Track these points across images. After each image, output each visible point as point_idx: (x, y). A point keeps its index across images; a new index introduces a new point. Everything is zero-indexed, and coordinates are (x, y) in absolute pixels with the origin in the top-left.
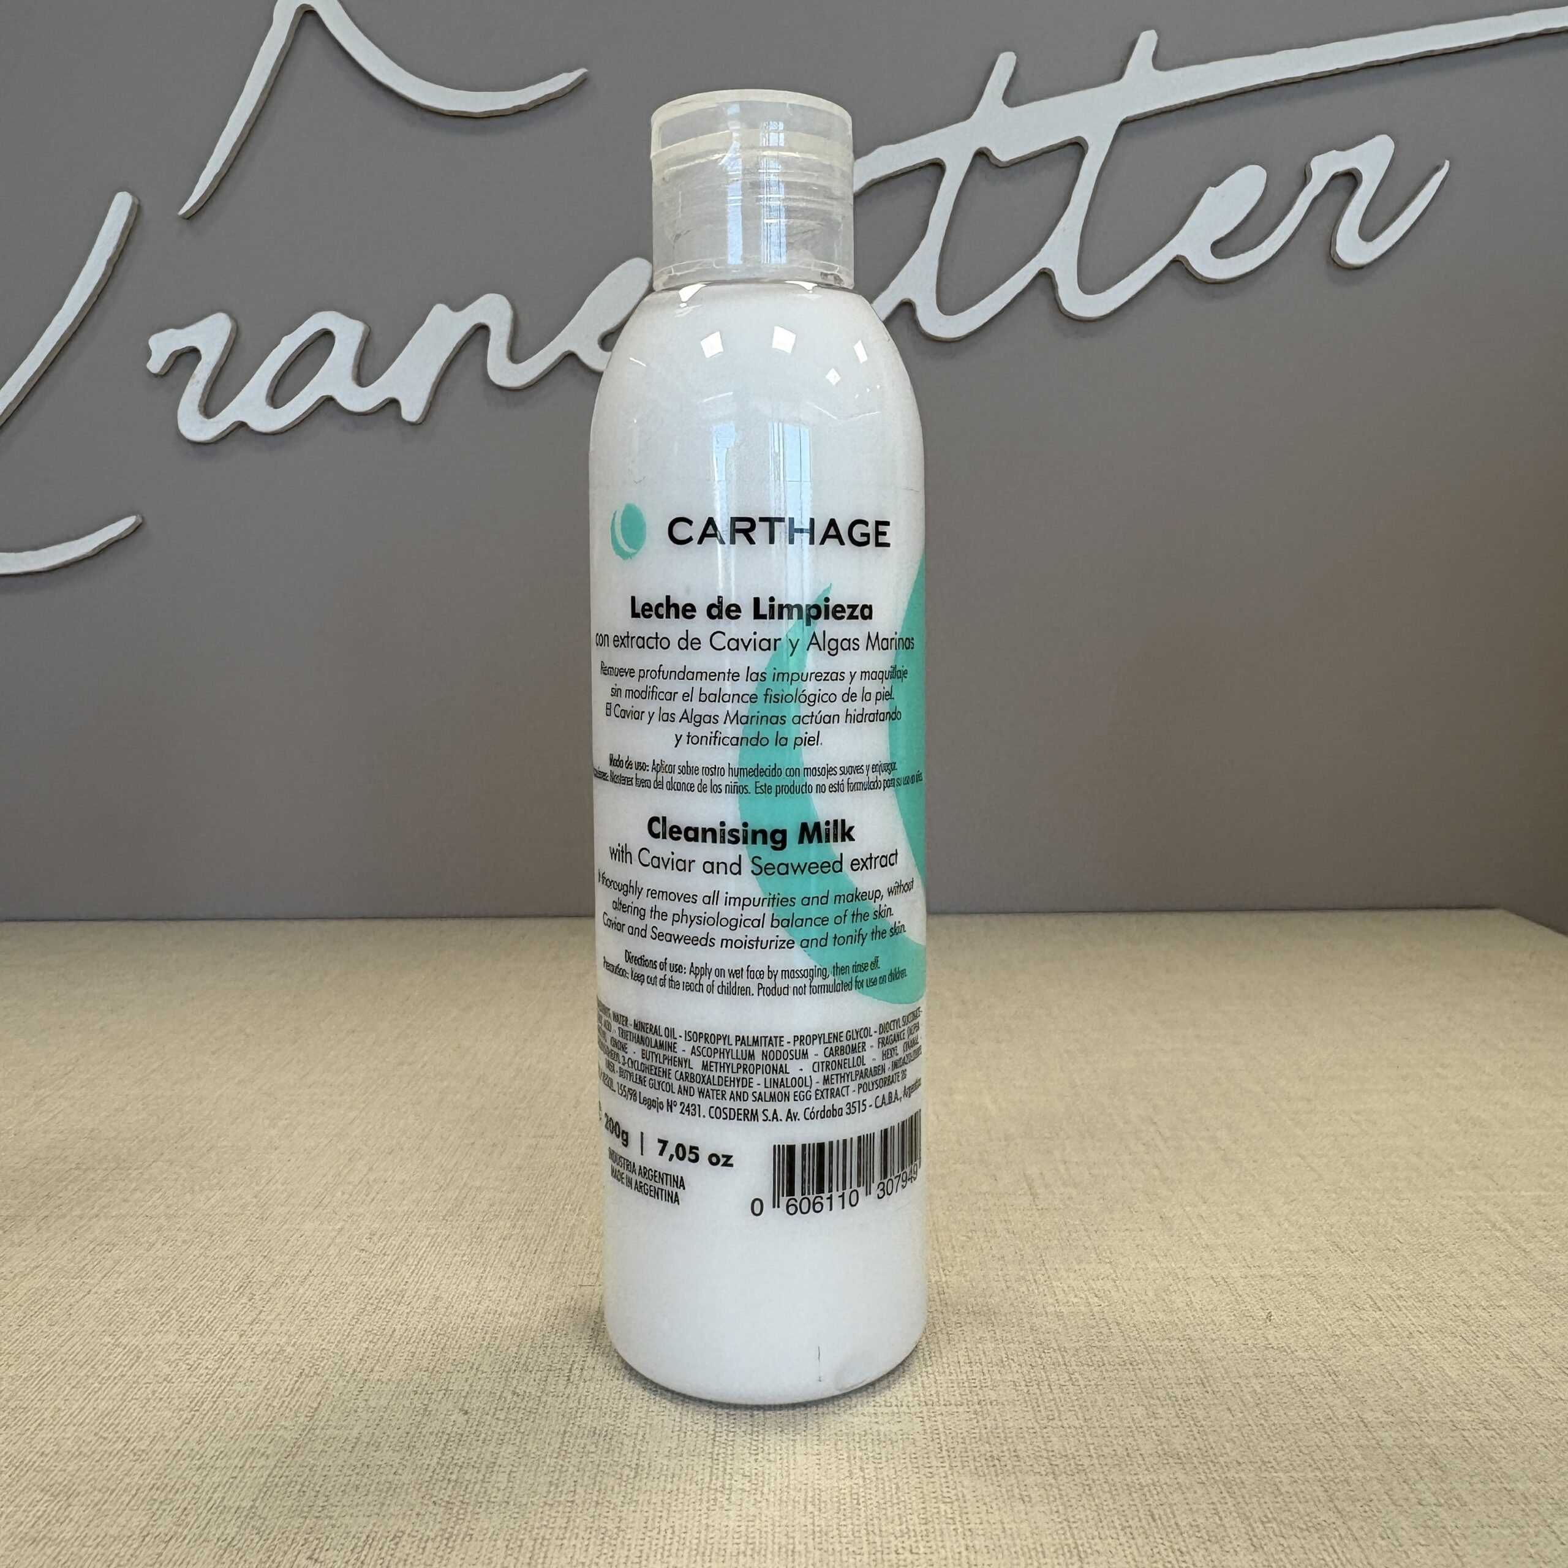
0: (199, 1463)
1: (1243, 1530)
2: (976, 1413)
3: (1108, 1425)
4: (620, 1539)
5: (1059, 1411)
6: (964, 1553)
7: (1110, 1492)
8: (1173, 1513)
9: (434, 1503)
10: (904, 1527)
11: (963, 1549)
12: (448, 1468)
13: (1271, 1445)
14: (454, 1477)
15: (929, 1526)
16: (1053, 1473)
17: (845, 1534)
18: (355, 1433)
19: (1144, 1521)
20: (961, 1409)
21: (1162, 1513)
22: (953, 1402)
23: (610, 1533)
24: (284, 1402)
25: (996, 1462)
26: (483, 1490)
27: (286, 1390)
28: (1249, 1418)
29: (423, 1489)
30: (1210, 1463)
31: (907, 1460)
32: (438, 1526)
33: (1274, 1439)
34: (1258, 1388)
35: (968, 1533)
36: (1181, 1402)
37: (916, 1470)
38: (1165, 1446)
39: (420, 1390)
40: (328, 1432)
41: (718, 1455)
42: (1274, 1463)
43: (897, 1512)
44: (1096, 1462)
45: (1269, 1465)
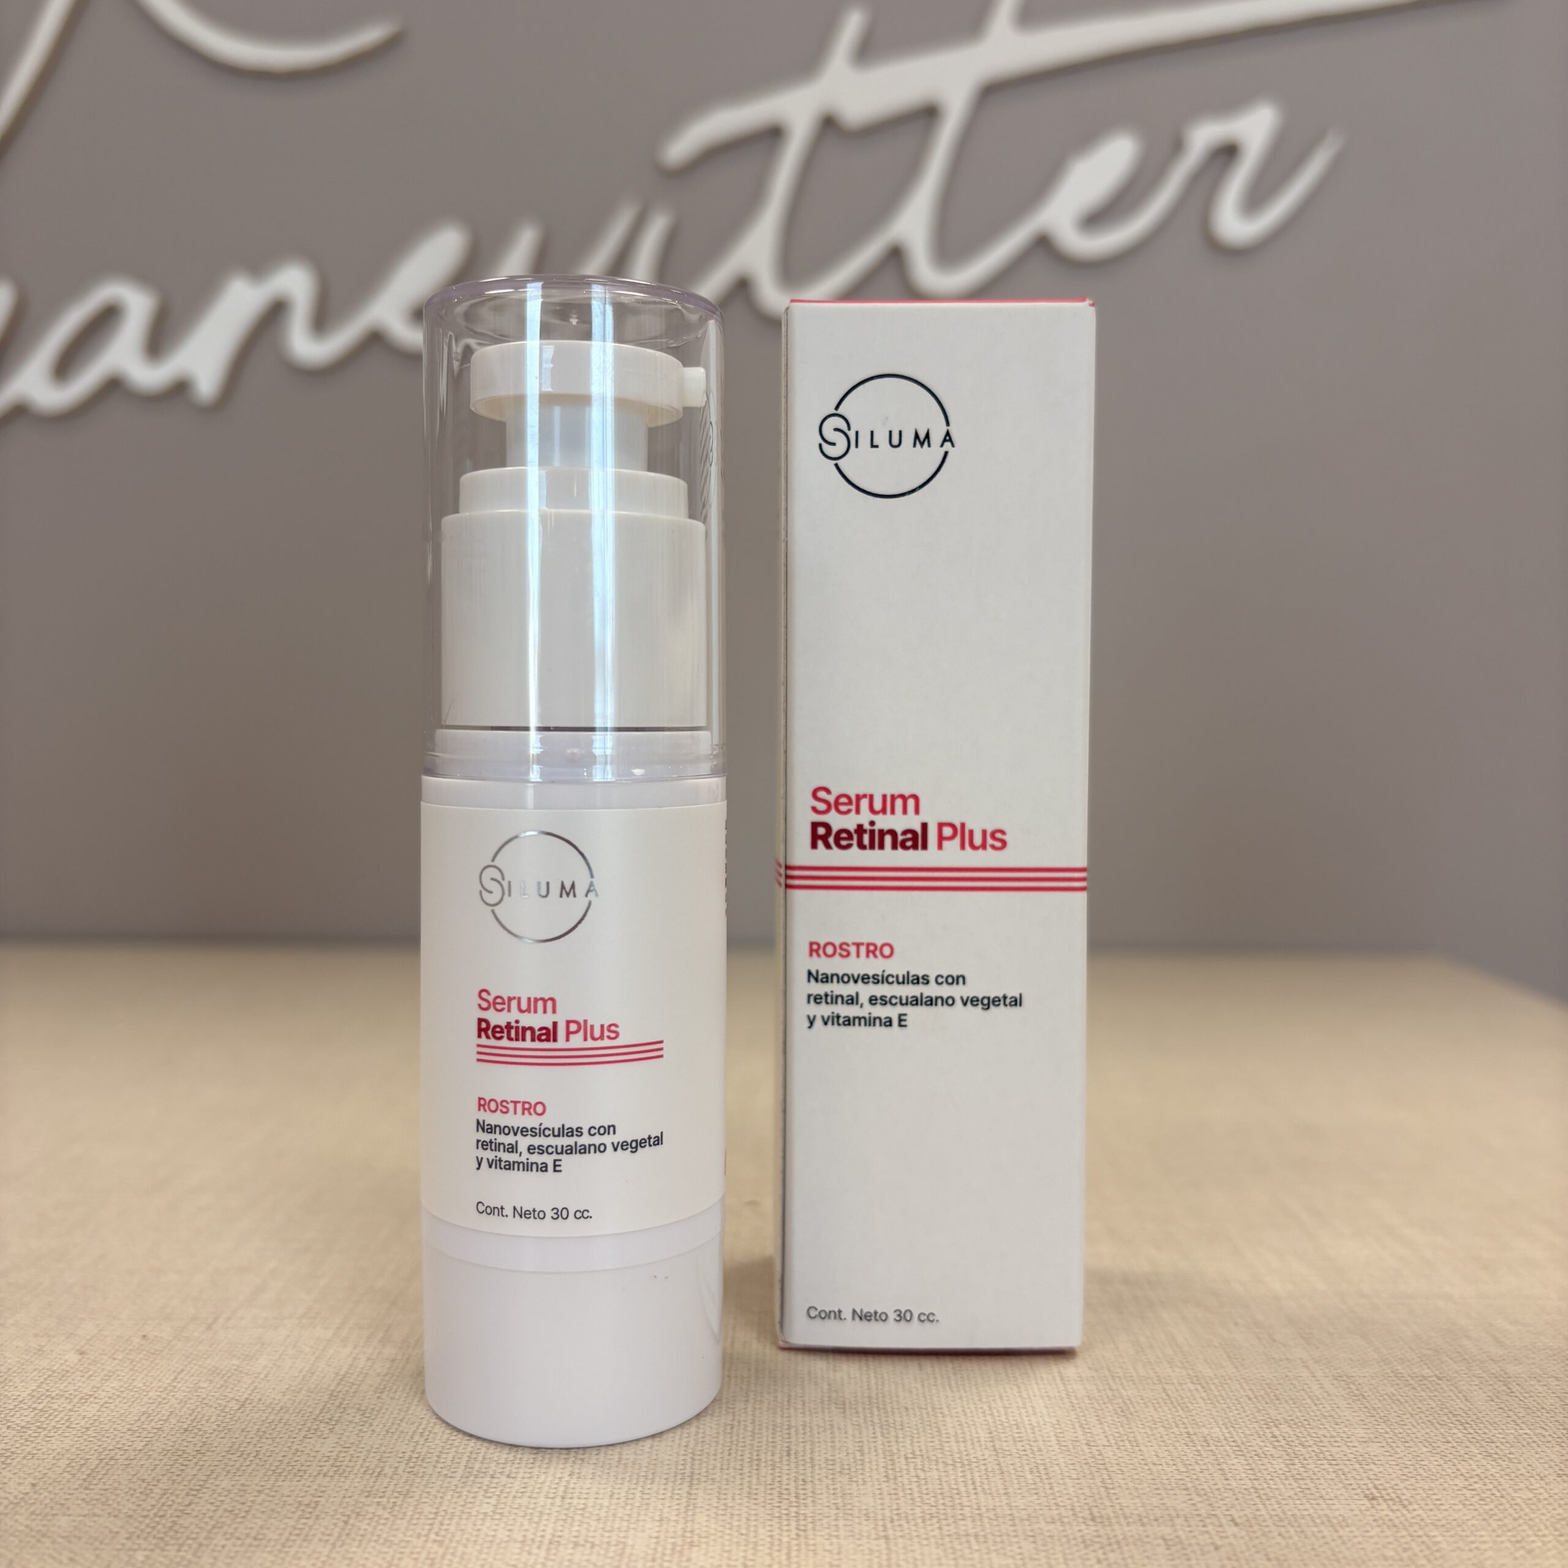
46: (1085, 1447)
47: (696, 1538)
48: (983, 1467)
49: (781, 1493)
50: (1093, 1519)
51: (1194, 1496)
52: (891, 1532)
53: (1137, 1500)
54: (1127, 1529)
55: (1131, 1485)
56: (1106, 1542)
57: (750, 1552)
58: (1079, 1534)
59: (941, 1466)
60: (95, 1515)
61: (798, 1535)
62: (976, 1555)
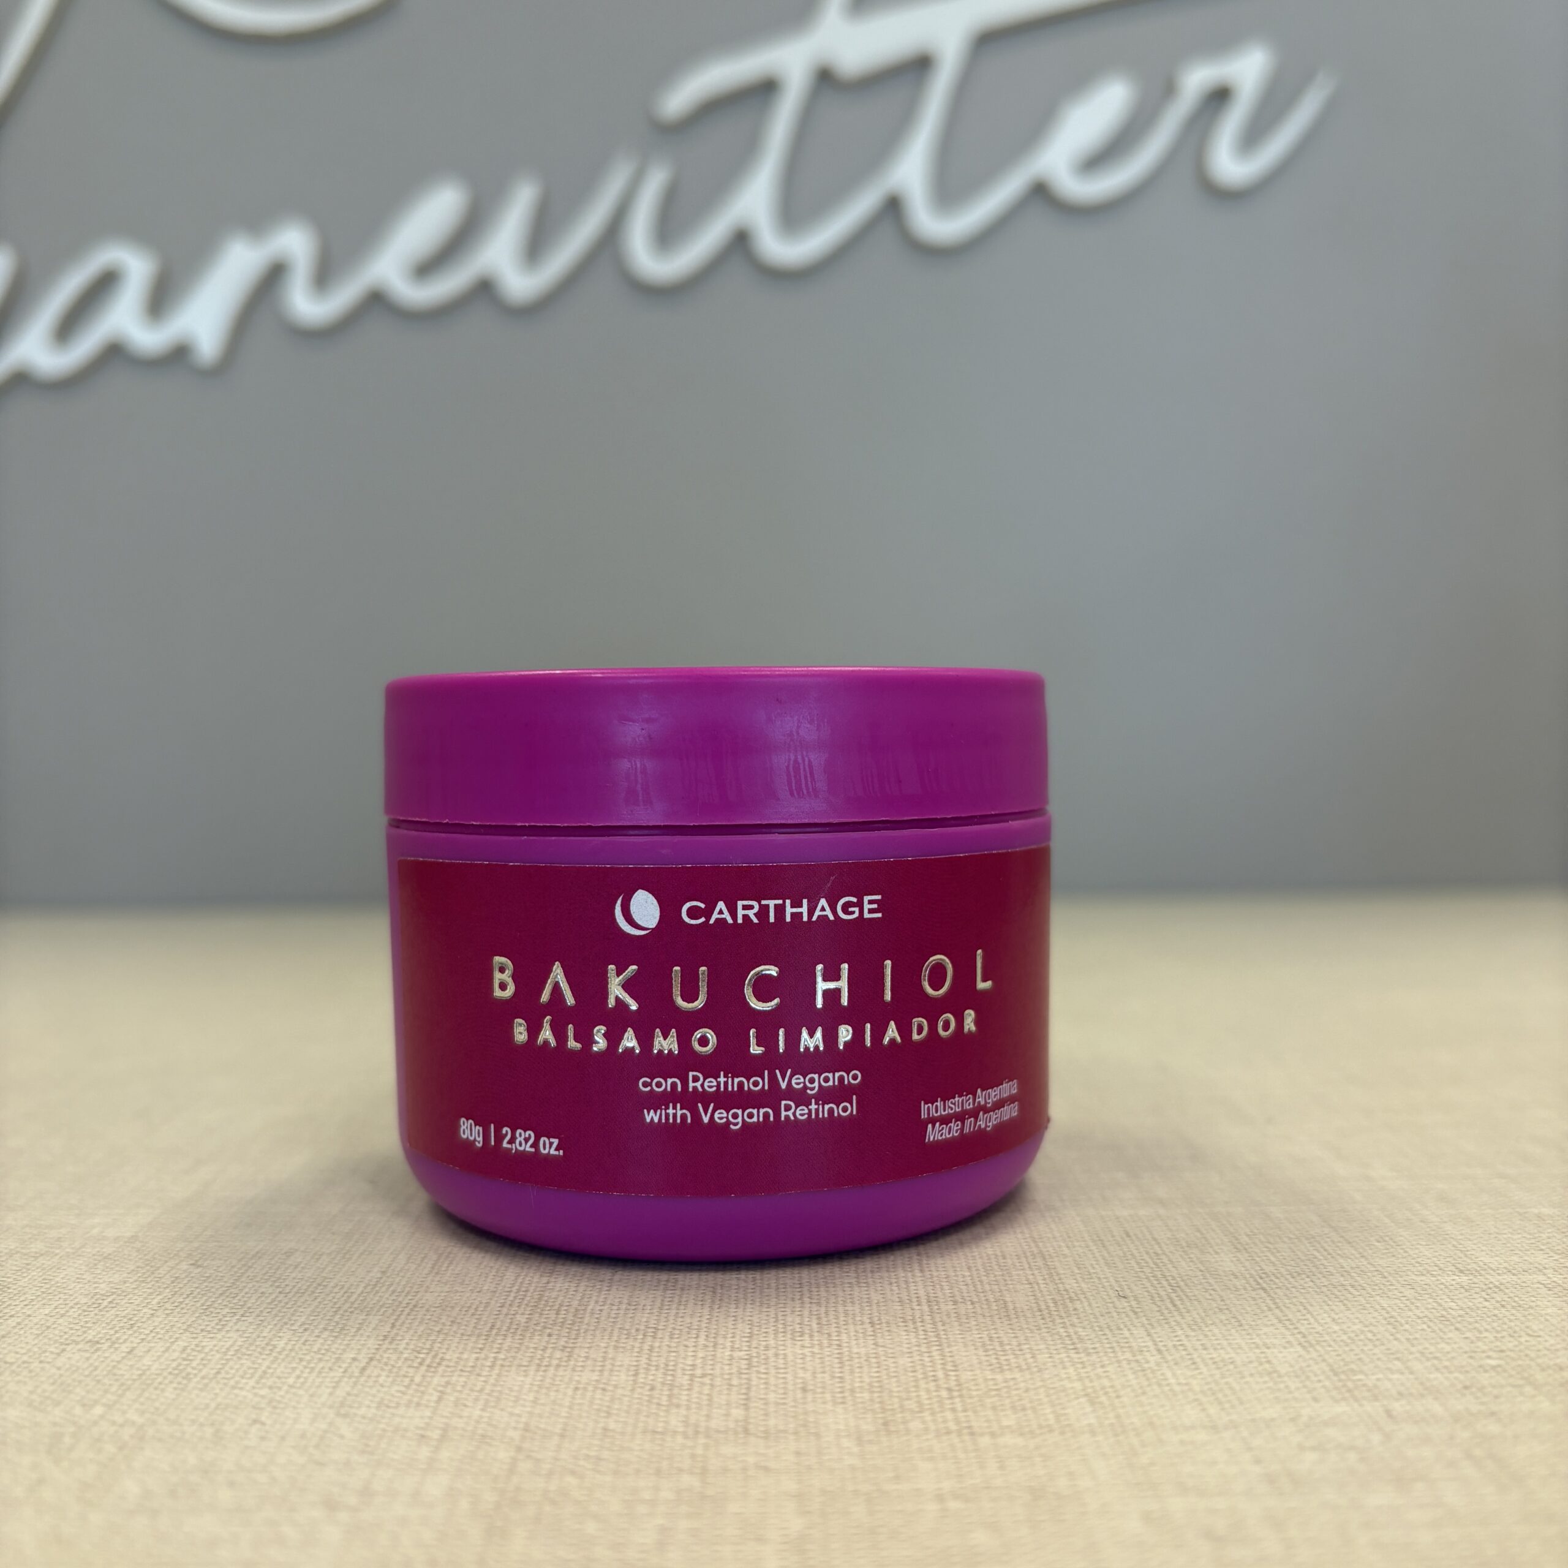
46: (1422, 1224)
47: (1073, 1295)
48: (1328, 1240)
49: (1138, 1263)
50: (1461, 1271)
51: (1552, 1254)
52: (1265, 1285)
53: (1497, 1258)
54: (1500, 1278)
55: (1484, 1248)
56: (1484, 1287)
57: (1134, 1303)
58: (1454, 1283)
59: (1286, 1240)
60: (457, 1292)
61: (1172, 1289)
62: (1361, 1298)
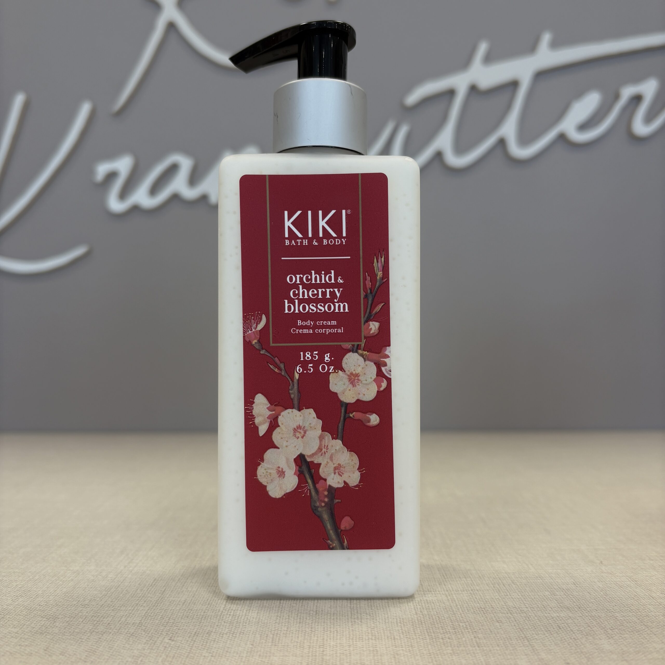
0: (113, 608)
1: (603, 632)
2: (471, 593)
3: (533, 597)
4: (313, 634)
5: (509, 593)
6: (474, 639)
7: (538, 619)
8: (568, 626)
9: (224, 622)
10: (444, 630)
11: (473, 638)
12: (228, 611)
13: (610, 604)
14: (232, 614)
15: (456, 630)
16: (510, 613)
17: (417, 633)
18: (183, 599)
19: (556, 629)
20: (463, 592)
21: (564, 627)
22: (459, 590)
23: (307, 632)
24: (148, 589)
25: (483, 610)
26: (246, 618)
27: (149, 585)
28: (598, 595)
29: (218, 617)
30: (583, 610)
31: (442, 609)
32: (227, 630)
33: (611, 602)
34: (601, 586)
35: (474, 632)
36: (566, 590)
37: (447, 612)
38: (561, 604)
39: (211, 585)
40: (171, 599)
41: (353, 607)
42: (613, 610)
43: (440, 626)
44: (529, 609)
45: (610, 611)
